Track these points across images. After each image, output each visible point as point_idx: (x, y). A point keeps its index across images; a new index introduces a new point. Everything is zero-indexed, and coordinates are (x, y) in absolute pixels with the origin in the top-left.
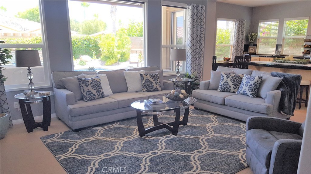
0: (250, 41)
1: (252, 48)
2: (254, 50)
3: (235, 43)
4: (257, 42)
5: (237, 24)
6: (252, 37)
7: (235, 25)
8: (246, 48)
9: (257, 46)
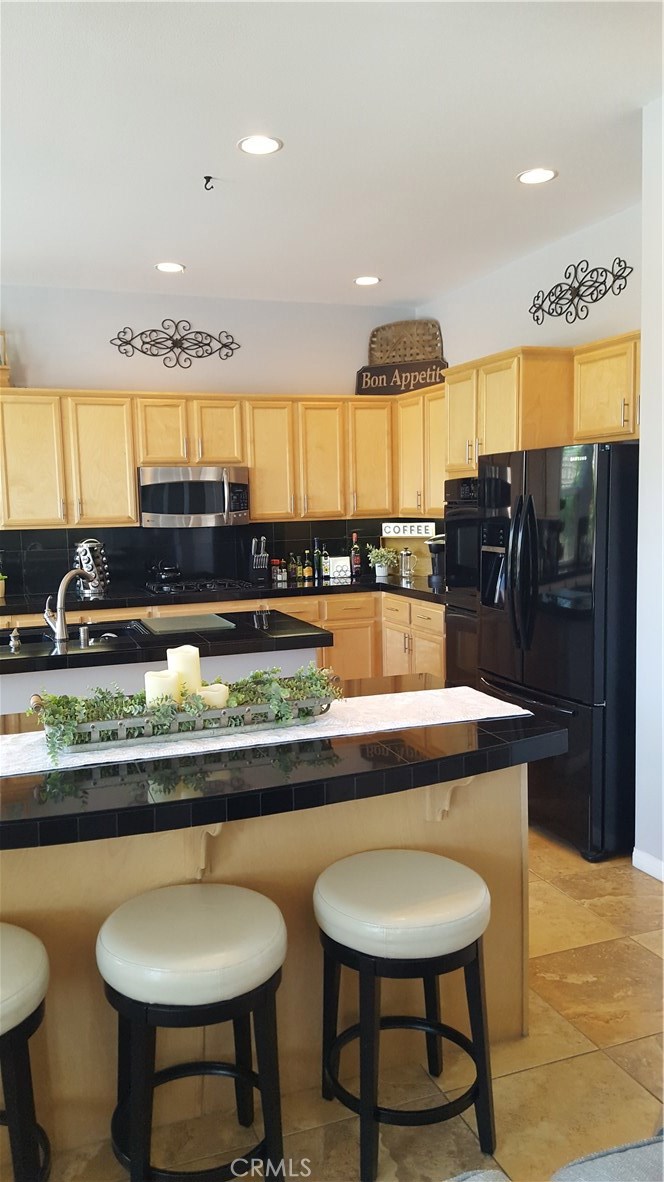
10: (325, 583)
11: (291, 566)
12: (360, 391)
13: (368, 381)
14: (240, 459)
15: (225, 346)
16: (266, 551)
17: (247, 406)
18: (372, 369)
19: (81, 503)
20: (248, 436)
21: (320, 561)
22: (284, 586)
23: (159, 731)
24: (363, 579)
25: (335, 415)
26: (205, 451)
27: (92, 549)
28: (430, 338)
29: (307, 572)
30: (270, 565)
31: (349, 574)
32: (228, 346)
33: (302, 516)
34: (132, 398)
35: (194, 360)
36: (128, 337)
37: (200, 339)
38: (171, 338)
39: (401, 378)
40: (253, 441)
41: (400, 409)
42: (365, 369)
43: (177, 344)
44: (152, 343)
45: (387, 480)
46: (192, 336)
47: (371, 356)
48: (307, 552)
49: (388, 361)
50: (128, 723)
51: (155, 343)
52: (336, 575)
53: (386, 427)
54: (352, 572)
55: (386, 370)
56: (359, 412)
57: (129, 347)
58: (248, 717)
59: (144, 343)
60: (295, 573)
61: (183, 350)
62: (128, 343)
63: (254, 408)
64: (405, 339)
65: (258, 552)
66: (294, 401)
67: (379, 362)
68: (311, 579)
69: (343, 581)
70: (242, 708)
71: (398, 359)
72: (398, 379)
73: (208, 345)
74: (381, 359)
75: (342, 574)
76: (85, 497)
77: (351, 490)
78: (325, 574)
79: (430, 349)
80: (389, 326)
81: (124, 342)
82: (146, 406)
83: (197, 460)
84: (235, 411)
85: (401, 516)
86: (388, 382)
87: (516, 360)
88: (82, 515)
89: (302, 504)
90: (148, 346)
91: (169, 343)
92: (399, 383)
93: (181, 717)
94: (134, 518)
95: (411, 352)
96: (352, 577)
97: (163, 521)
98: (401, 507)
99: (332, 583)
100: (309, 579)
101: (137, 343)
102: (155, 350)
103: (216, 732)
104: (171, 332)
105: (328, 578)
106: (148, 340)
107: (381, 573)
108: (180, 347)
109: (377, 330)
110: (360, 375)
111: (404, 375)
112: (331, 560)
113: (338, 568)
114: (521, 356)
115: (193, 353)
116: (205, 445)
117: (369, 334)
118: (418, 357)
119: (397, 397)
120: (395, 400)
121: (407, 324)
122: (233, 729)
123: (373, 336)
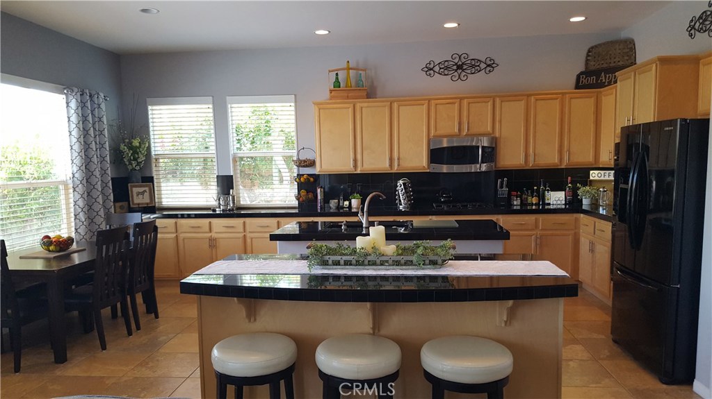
0: (130, 167)
1: (141, 190)
2: (147, 195)
3: (77, 175)
4: (154, 169)
5: (73, 104)
6: (135, 151)
7: (68, 106)
8: (121, 190)
9: (155, 181)
10: (546, 207)
11: (524, 196)
12: (578, 86)
13: (584, 80)
14: (491, 132)
15: (489, 66)
16: (507, 186)
17: (498, 101)
18: (587, 73)
19: (399, 159)
20: (497, 118)
21: (544, 194)
22: (519, 208)
23: (359, 264)
24: (573, 205)
25: (556, 104)
26: (470, 128)
27: (404, 184)
28: (628, 50)
29: (535, 200)
30: (509, 194)
31: (564, 202)
32: (491, 65)
33: (531, 165)
34: (429, 100)
35: (468, 75)
36: (432, 66)
37: (473, 63)
38: (456, 64)
39: (605, 77)
40: (500, 122)
41: (603, 98)
42: (582, 73)
43: (460, 67)
44: (445, 68)
45: (592, 143)
46: (469, 62)
47: (587, 64)
48: (535, 188)
49: (598, 67)
50: (345, 258)
51: (447, 68)
52: (555, 203)
53: (593, 109)
54: (566, 201)
55: (597, 73)
56: (573, 101)
57: (432, 72)
58: (403, 262)
59: (440, 68)
60: (527, 201)
61: (463, 70)
62: (431, 69)
63: (502, 101)
64: (610, 52)
65: (502, 187)
66: (529, 96)
67: (592, 68)
68: (537, 204)
69: (559, 207)
70: (398, 257)
71: (605, 66)
72: (603, 78)
73: (478, 66)
74: (594, 66)
75: (559, 202)
76: (401, 156)
77: (566, 150)
78: (547, 202)
79: (627, 58)
80: (600, 45)
81: (429, 69)
82: (436, 104)
83: (465, 134)
84: (490, 104)
85: (601, 166)
86: (597, 80)
87: (654, 65)
88: (399, 165)
89: (531, 159)
90: (442, 70)
91: (455, 67)
92: (604, 81)
93: (369, 258)
94: (426, 167)
95: (615, 60)
96: (566, 204)
97: (445, 169)
98: (601, 160)
99: (551, 207)
100: (536, 204)
101: (437, 69)
102: (446, 72)
103: (387, 267)
104: (456, 61)
105: (549, 204)
106: (443, 66)
107: (586, 202)
108: (461, 69)
109: (592, 48)
110: (578, 77)
111: (608, 76)
112: (552, 193)
113: (557, 198)
114: (658, 62)
115: (469, 71)
116: (470, 125)
117: (586, 51)
118: (619, 64)
119: (601, 89)
120: (601, 92)
121: (613, 43)
122: (395, 267)
123: (589, 51)
